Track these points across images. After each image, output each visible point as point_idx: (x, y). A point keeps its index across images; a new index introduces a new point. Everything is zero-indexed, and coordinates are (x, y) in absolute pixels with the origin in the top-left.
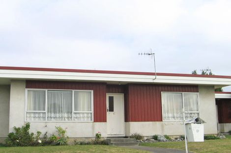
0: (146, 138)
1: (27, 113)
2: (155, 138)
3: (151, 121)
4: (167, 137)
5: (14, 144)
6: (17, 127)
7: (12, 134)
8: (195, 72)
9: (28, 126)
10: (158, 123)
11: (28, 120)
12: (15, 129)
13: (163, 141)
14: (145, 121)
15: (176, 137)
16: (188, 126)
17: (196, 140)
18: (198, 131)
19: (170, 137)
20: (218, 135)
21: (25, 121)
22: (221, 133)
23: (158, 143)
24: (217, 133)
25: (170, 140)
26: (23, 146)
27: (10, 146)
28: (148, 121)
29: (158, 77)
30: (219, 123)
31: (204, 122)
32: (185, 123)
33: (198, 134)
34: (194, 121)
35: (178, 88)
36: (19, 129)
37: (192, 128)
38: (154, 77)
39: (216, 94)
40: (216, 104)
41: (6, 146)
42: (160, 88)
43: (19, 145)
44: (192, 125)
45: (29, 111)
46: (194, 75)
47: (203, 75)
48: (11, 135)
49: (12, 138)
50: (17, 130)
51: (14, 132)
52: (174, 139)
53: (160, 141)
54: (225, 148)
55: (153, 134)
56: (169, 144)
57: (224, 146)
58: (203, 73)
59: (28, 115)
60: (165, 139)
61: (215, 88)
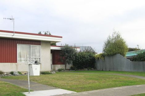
0: (5, 74)
2: (12, 73)
3: (10, 62)
4: (19, 73)
8: (40, 33)
10: (14, 64)
13: (17, 75)
14: (6, 62)
15: (25, 73)
16: (30, 66)
17: (35, 75)
18: (36, 69)
19: (21, 73)
20: (51, 71)
22: (54, 70)
23: (14, 76)
24: (50, 70)
25: (22, 74)
28: (8, 62)
29: (15, 34)
30: (53, 64)
31: (40, 64)
32: (28, 64)
33: (36, 71)
34: (34, 63)
35: (28, 42)
37: (33, 67)
38: (12, 34)
39: (51, 47)
40: (51, 53)
42: (17, 42)
44: (33, 65)
46: (40, 34)
47: (45, 35)
52: (24, 74)
53: (15, 75)
54: (54, 79)
55: (11, 71)
56: (20, 77)
57: (54, 78)
58: (45, 34)
60: (18, 74)
61: (51, 43)
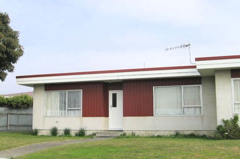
1: (235, 104)
5: (223, 136)
6: (225, 119)
7: (220, 126)
9: (236, 118)
11: (237, 112)
12: (224, 121)
21: (234, 112)
26: (232, 139)
27: (219, 139)
36: (227, 121)
41: (216, 139)
43: (228, 138)
45: (236, 102)
48: (219, 128)
49: (221, 130)
50: (226, 122)
51: (223, 124)
59: (236, 107)
